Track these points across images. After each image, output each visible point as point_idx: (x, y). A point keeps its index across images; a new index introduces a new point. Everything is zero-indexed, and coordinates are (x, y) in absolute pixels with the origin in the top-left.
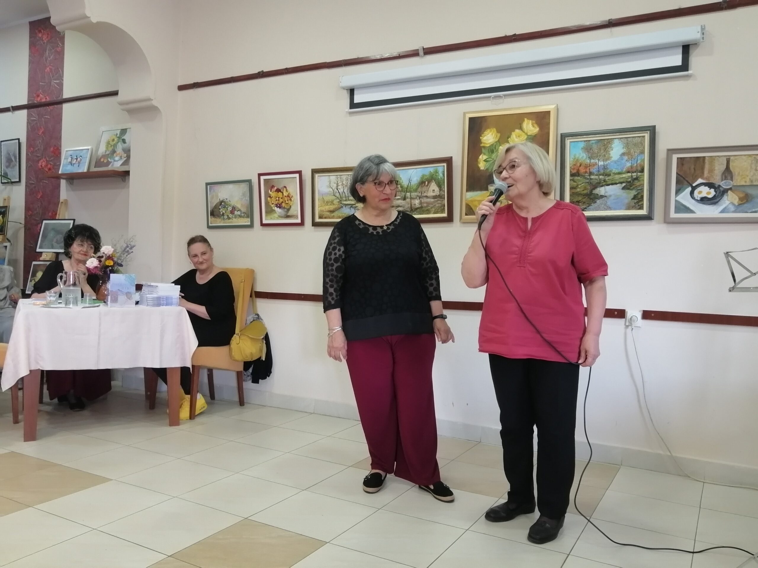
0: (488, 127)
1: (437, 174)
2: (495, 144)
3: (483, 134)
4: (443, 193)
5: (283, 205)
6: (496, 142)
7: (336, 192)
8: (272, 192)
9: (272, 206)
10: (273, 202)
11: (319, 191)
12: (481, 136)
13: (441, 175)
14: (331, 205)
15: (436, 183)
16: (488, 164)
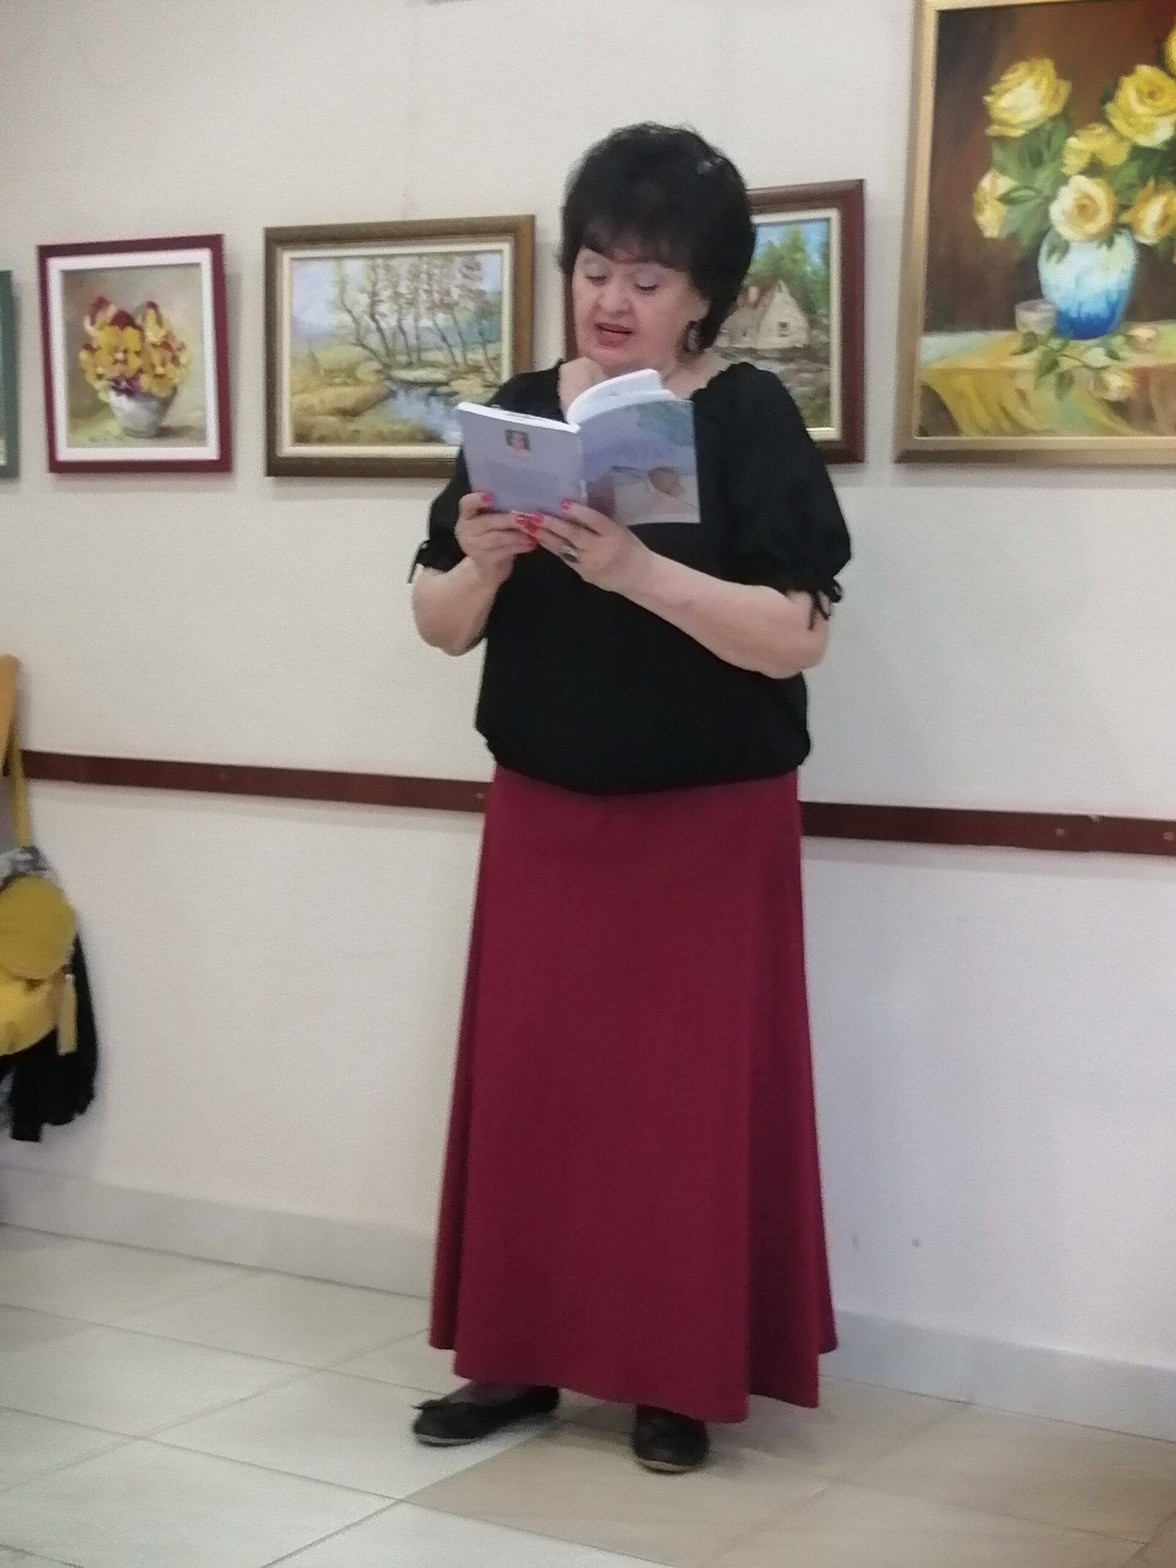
0: (1020, 55)
1: (799, 256)
2: (1048, 127)
3: (997, 81)
4: (823, 338)
5: (145, 382)
6: (1054, 119)
7: (368, 330)
8: (97, 325)
9: (98, 385)
10: (100, 370)
11: (294, 323)
12: (991, 93)
13: (816, 259)
14: (345, 384)
15: (792, 294)
16: (1017, 214)
